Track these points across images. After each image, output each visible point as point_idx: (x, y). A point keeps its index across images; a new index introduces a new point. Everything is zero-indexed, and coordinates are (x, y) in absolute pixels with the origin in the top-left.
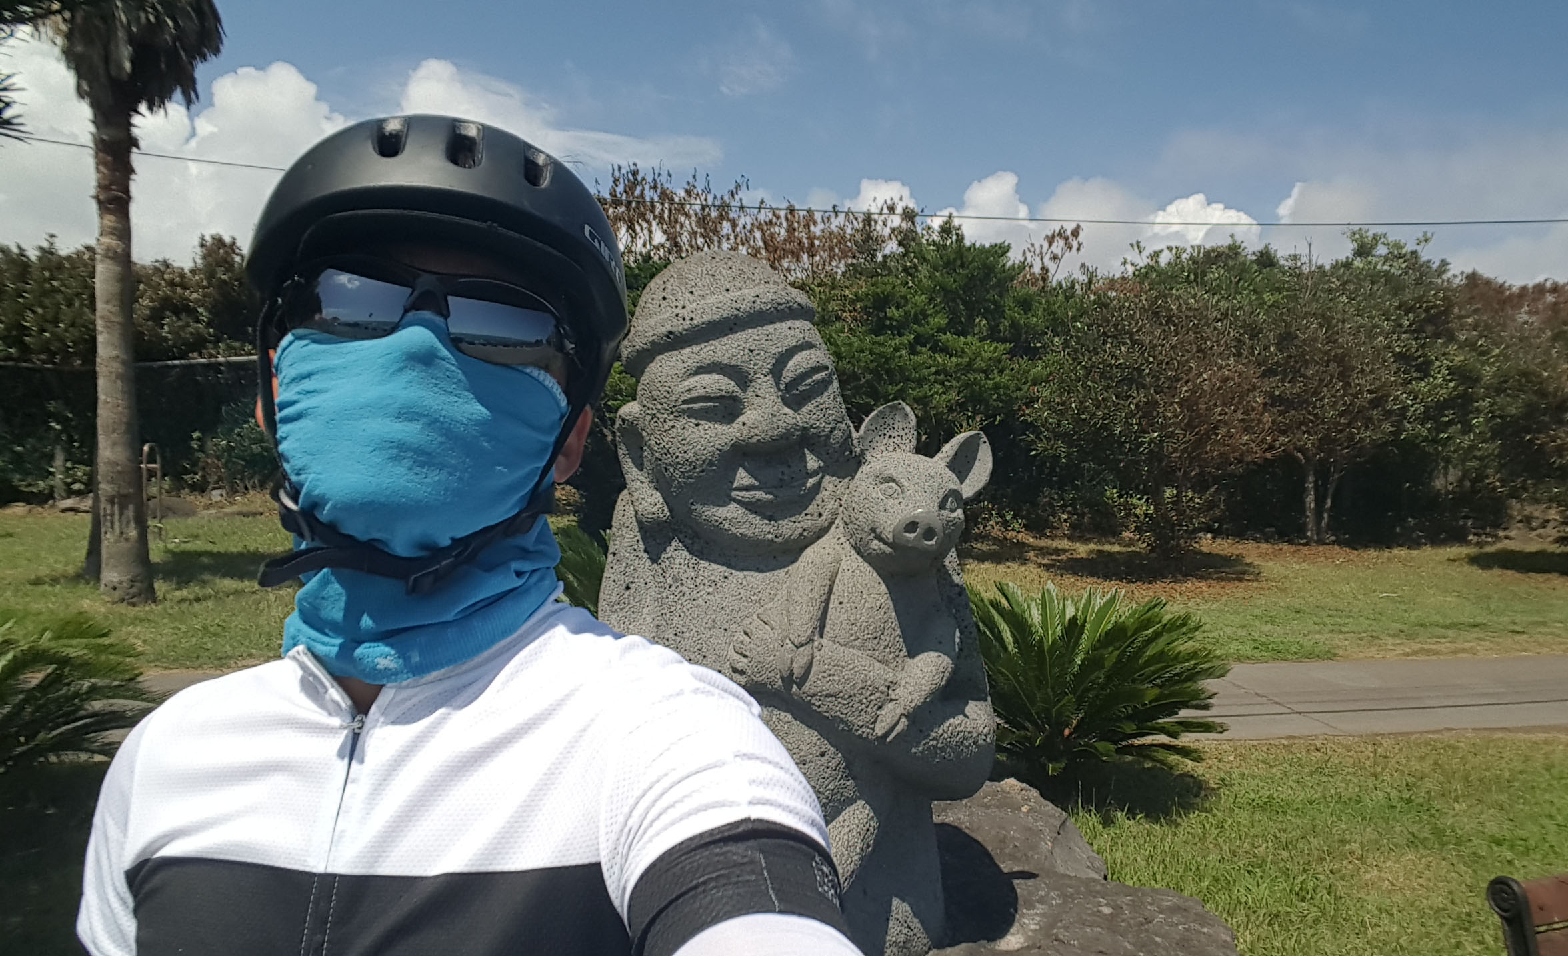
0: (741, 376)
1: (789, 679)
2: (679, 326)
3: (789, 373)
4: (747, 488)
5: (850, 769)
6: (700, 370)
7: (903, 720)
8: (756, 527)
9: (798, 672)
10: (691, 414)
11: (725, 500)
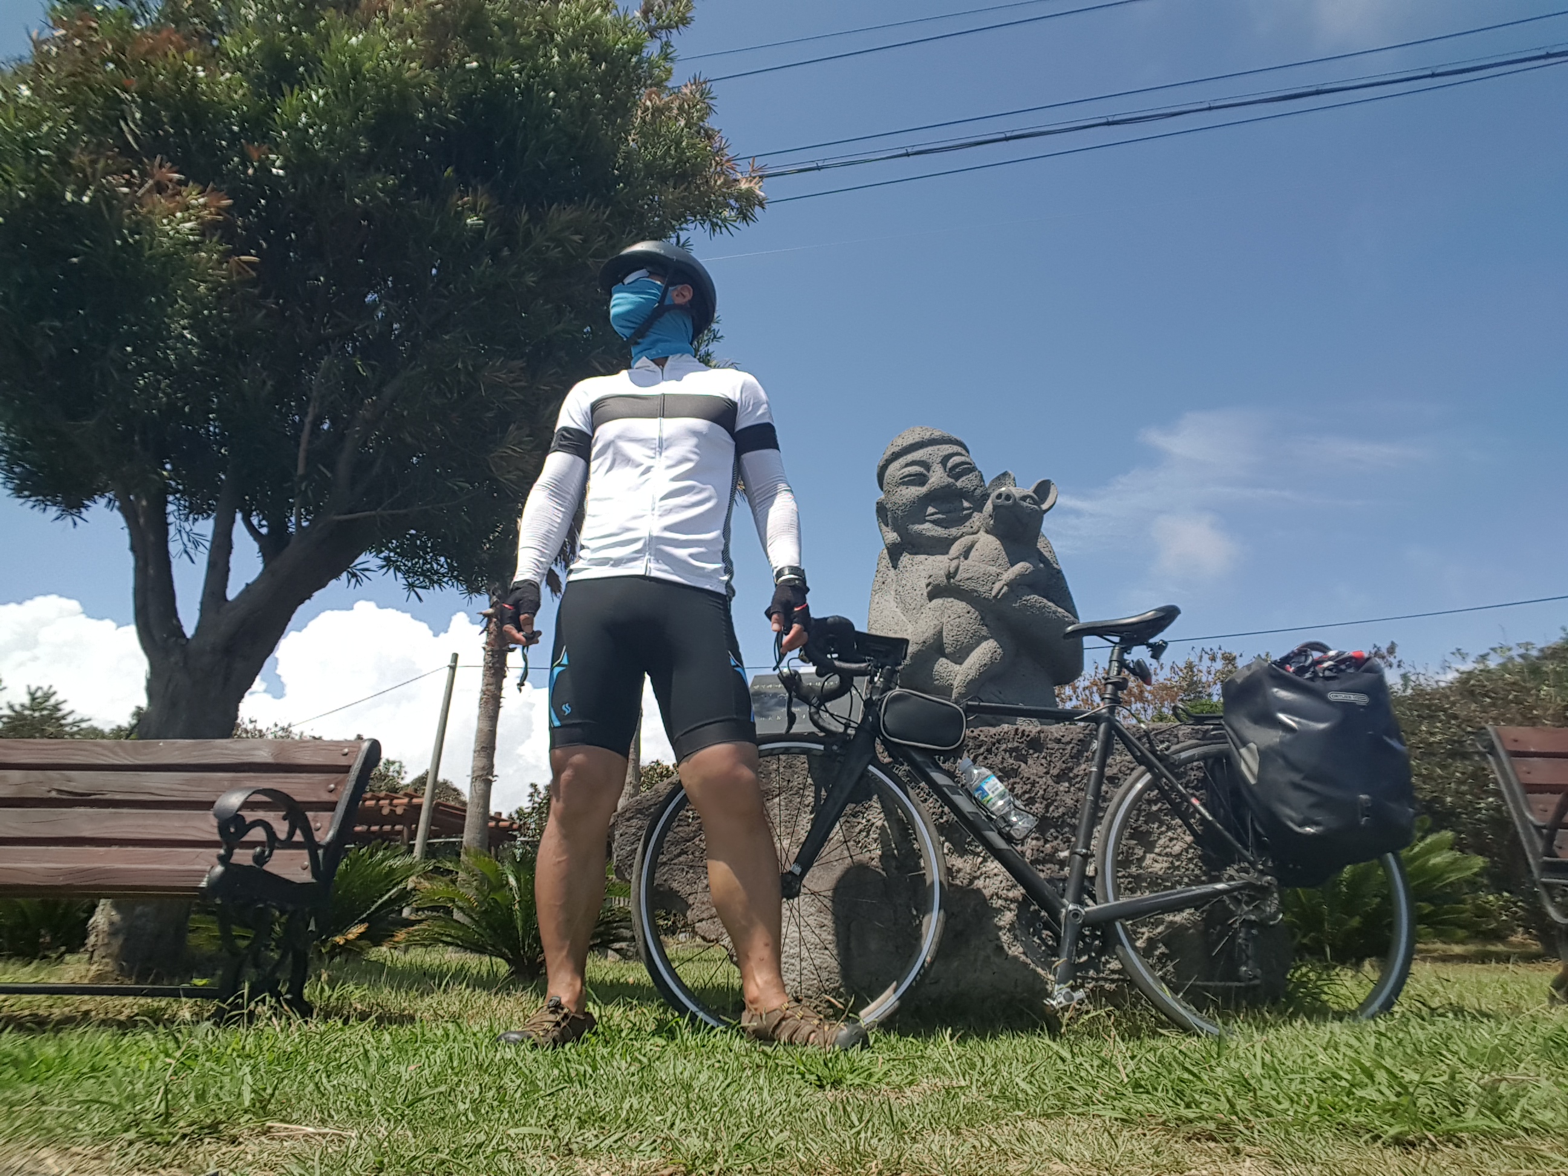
0: (926, 465)
1: (950, 576)
2: (897, 449)
3: (950, 464)
4: (932, 514)
5: (983, 621)
6: (907, 465)
7: (1006, 588)
8: (939, 532)
9: (952, 570)
10: (904, 483)
11: (925, 521)
